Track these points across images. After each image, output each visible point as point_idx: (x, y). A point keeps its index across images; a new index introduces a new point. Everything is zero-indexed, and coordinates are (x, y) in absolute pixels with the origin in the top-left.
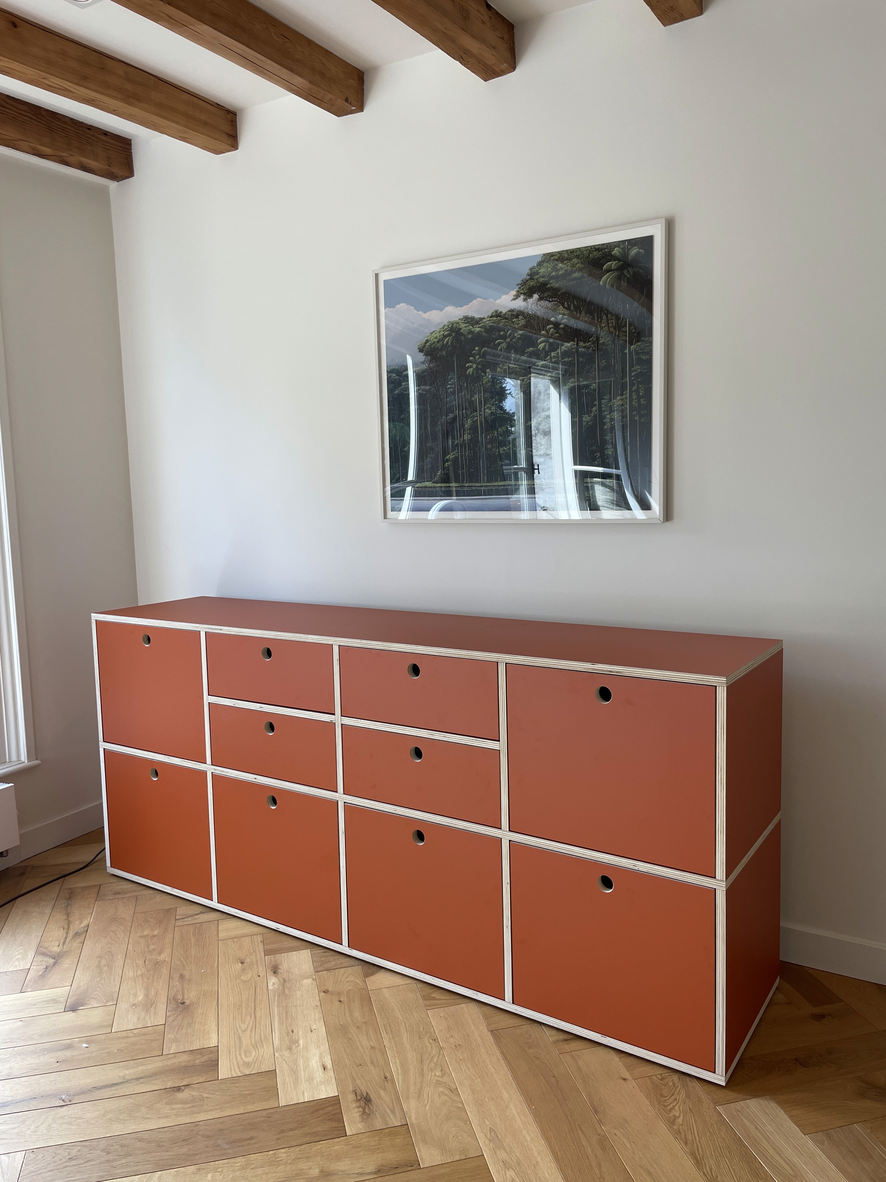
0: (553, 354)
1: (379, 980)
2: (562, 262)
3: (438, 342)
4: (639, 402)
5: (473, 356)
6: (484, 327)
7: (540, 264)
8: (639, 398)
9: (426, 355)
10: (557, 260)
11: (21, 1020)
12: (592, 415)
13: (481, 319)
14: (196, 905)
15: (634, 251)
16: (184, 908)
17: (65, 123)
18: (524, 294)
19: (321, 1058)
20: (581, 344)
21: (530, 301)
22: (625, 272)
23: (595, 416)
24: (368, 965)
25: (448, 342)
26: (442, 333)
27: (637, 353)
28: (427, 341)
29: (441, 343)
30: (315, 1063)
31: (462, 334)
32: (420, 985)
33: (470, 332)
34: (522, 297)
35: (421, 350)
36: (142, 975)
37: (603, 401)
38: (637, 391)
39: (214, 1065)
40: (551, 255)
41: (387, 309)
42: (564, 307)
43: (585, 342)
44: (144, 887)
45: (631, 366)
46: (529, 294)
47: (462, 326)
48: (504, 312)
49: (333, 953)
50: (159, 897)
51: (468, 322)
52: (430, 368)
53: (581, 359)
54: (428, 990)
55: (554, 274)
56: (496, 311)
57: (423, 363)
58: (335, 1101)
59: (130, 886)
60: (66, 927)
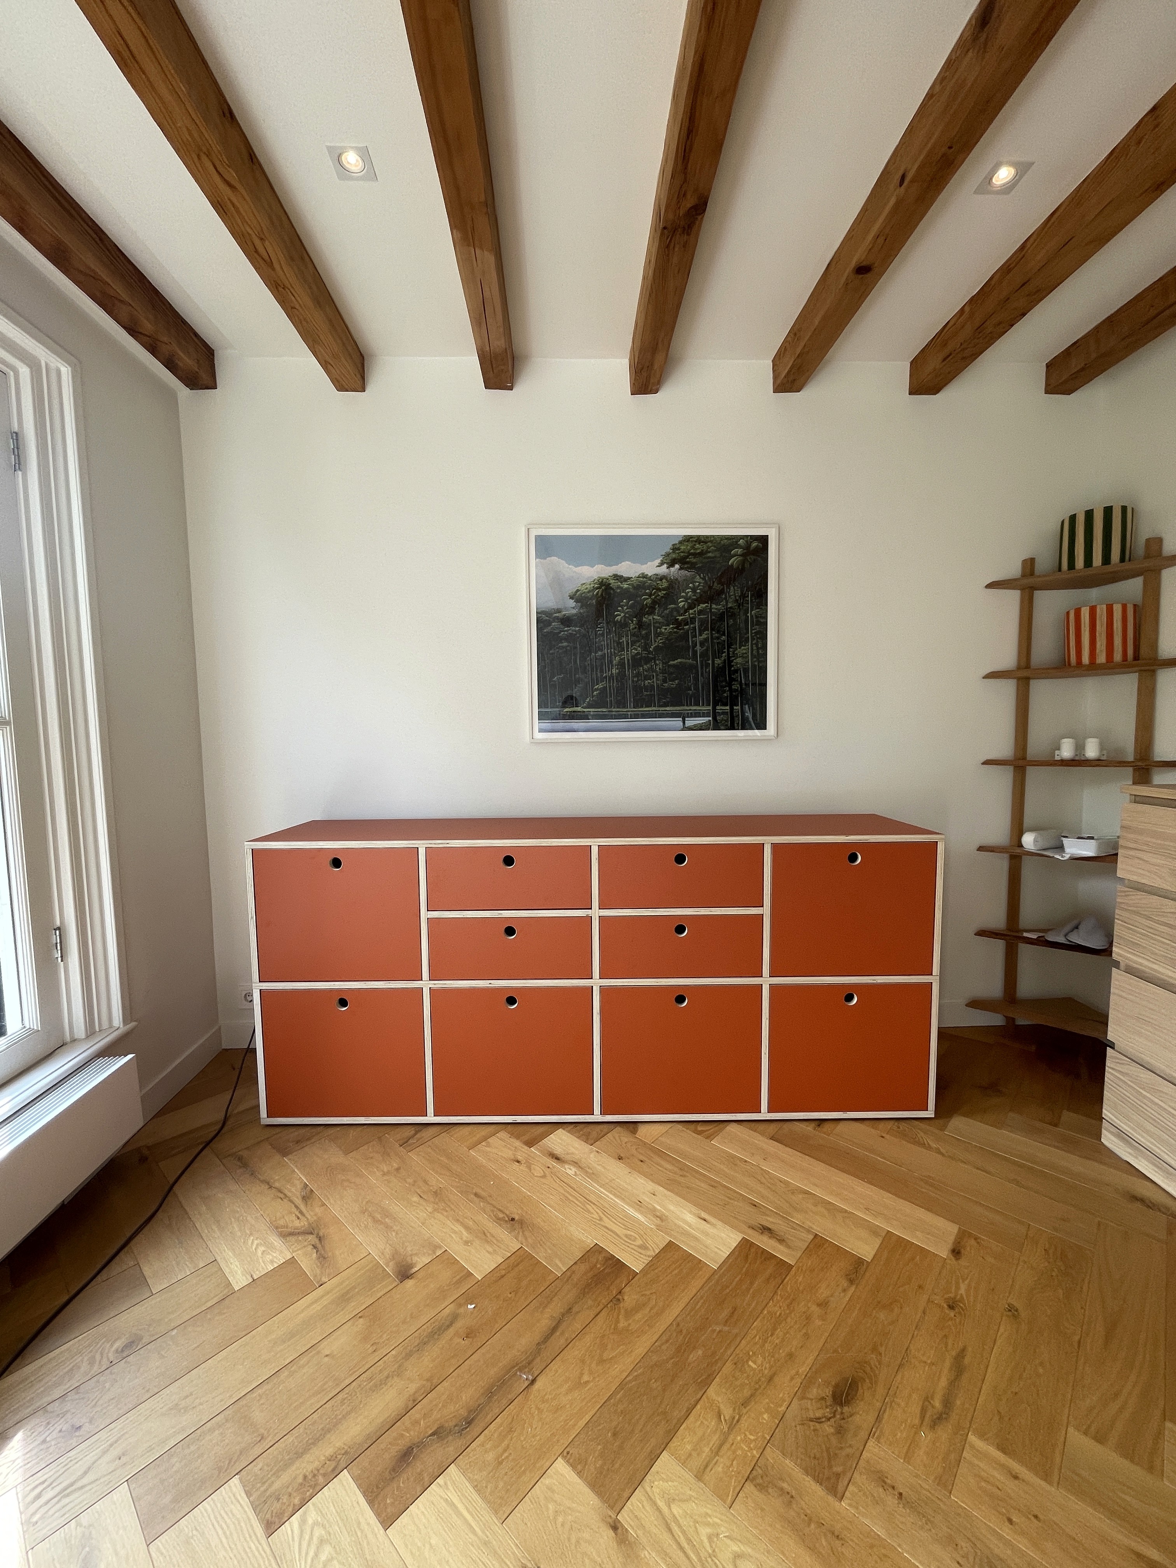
0: (691, 611)
1: (646, 1133)
2: (699, 543)
3: (589, 592)
4: (758, 652)
5: (622, 606)
6: (632, 585)
7: (680, 542)
8: (758, 649)
9: (577, 601)
10: (696, 542)
12: (723, 659)
13: (629, 578)
15: (755, 544)
18: (667, 563)
19: (690, 1212)
20: (714, 606)
21: (672, 569)
22: (748, 558)
23: (725, 660)
24: (623, 1125)
25: (598, 593)
26: (592, 585)
27: (757, 617)
28: (578, 590)
29: (591, 594)
30: (690, 1218)
31: (611, 588)
33: (619, 587)
34: (665, 566)
35: (571, 598)
36: (435, 1210)
37: (731, 650)
38: (757, 645)
39: (616, 1266)
40: (691, 537)
41: (537, 560)
42: (701, 578)
43: (716, 605)
45: (752, 626)
46: (671, 565)
47: (612, 581)
48: (650, 575)
49: (583, 1125)
51: (617, 579)
52: (580, 613)
53: (713, 617)
54: (693, 1126)
55: (692, 551)
57: (573, 608)
59: (302, 1131)
60: (282, 1196)
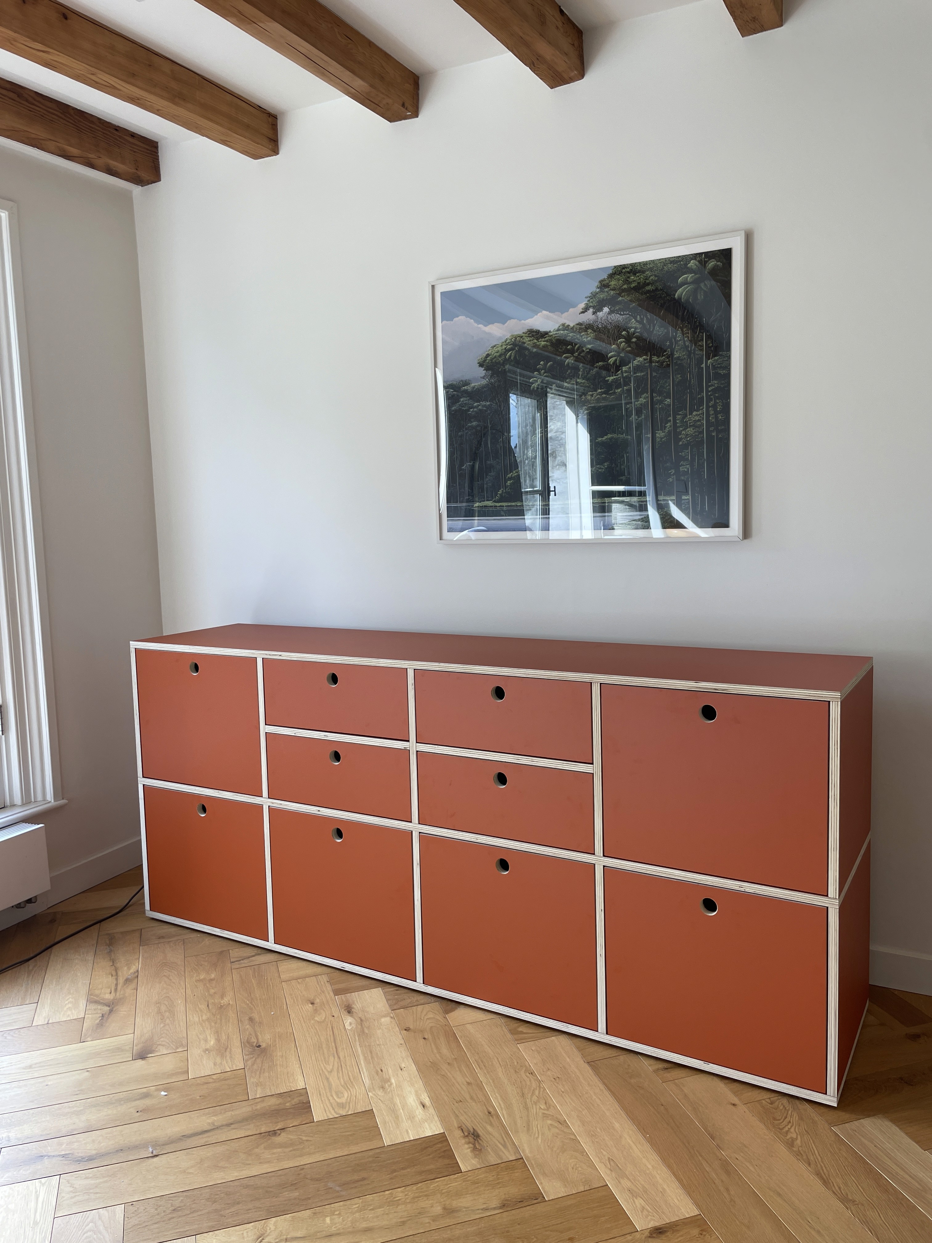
0: (624, 369)
1: (459, 1016)
2: (635, 274)
3: (500, 356)
4: (716, 418)
5: (538, 370)
6: (550, 341)
7: (611, 276)
8: (716, 413)
9: (486, 370)
10: (629, 272)
11: (88, 1071)
12: (667, 430)
13: (546, 333)
14: (250, 947)
15: (712, 264)
16: (237, 950)
17: (92, 122)
18: (594, 307)
19: (418, 1095)
20: (655, 358)
21: (600, 314)
22: (702, 285)
23: (669, 432)
24: (445, 1002)
25: (510, 356)
26: (504, 347)
27: (714, 367)
28: (488, 355)
29: (503, 357)
30: (412, 1101)
31: (527, 349)
32: (503, 1020)
33: (535, 346)
34: (591, 310)
35: (481, 365)
36: (208, 1020)
37: (678, 417)
38: (715, 407)
39: (306, 1107)
40: (624, 267)
41: (444, 322)
42: (637, 321)
43: (658, 357)
44: (189, 930)
45: (709, 380)
46: (598, 308)
47: (526, 339)
48: (572, 325)
49: (406, 991)
50: (207, 941)
51: (533, 336)
52: (492, 384)
53: (654, 374)
54: (515, 1024)
55: (625, 286)
56: (563, 325)
57: (483, 378)
58: (441, 1138)
59: (173, 930)
60: (114, 973)
